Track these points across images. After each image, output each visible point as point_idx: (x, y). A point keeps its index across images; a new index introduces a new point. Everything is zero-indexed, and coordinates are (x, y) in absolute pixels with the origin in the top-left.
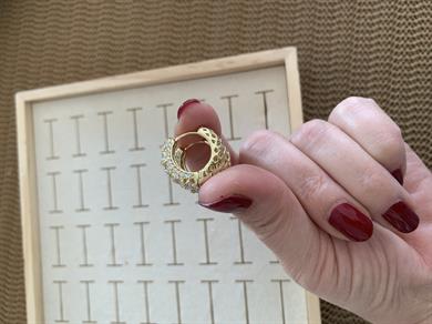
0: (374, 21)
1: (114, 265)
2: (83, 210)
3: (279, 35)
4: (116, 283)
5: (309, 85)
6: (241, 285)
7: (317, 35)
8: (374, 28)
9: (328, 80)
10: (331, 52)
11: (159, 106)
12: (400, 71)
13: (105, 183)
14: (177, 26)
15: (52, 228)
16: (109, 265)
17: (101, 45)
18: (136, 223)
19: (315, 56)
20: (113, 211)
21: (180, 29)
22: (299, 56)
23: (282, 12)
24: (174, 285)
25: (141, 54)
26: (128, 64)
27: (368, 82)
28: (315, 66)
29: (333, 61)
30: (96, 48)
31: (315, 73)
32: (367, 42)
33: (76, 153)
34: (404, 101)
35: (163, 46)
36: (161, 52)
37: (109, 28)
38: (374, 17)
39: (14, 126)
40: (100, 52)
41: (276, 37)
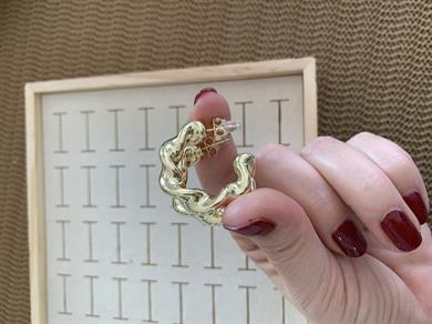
0: (396, 33)
1: (119, 263)
2: (90, 206)
3: (298, 40)
4: (120, 280)
5: (325, 95)
6: (245, 290)
7: (336, 44)
8: (395, 41)
9: (345, 91)
10: (350, 62)
11: (171, 107)
12: (418, 87)
13: (113, 180)
14: (193, 23)
15: (58, 221)
16: (114, 263)
17: (114, 38)
18: (143, 223)
19: (333, 65)
20: (119, 209)
21: (196, 27)
22: (317, 64)
23: (303, 16)
24: (177, 286)
25: (154, 50)
26: (141, 59)
27: (385, 95)
28: (332, 75)
29: (351, 71)
30: (109, 39)
31: (331, 83)
32: (387, 55)
33: (85, 148)
34: (419, 118)
35: (177, 42)
36: (175, 49)
37: (124, 20)
38: (396, 29)
39: (23, 115)
40: (114, 44)
41: (294, 42)
